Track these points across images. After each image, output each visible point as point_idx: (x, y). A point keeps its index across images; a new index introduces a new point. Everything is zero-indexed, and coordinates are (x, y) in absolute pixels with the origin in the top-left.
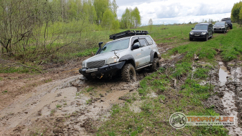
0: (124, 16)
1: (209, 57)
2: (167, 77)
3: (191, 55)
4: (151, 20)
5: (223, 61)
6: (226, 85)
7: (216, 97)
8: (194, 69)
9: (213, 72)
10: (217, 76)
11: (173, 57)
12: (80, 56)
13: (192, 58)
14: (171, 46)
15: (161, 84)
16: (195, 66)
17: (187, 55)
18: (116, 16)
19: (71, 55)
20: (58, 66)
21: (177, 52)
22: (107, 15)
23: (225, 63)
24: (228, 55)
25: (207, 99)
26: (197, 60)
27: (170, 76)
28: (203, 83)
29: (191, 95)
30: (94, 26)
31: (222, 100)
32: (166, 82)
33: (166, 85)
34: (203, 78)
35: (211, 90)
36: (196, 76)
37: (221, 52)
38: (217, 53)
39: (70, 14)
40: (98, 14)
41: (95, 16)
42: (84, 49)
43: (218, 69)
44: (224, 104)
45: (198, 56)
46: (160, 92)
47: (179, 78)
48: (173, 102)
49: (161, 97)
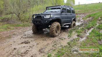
2: (83, 29)
4: (79, 2)
11: (88, 19)
14: (88, 14)
15: (79, 32)
17: (95, 18)
21: (90, 16)
25: (101, 40)
26: (100, 20)
28: (101, 32)
29: (93, 37)
32: (81, 31)
33: (81, 32)
34: (101, 29)
36: (98, 28)
45: (101, 18)
46: (78, 36)
47: (89, 29)
48: (83, 41)
49: (78, 38)
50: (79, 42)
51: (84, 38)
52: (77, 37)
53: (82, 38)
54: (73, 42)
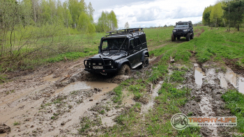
0: (100, 19)
1: (184, 59)
2: (143, 82)
3: (167, 58)
4: (127, 24)
5: (198, 63)
6: (202, 87)
7: (193, 102)
8: (171, 72)
9: (190, 74)
10: (193, 78)
12: (52, 61)
13: (168, 61)
15: (136, 90)
16: (170, 69)
17: (163, 58)
18: (92, 19)
19: (41, 61)
20: (25, 74)
21: (153, 55)
22: (83, 19)
23: (200, 64)
24: (202, 57)
25: (184, 105)
26: (173, 62)
27: (146, 81)
28: (180, 87)
29: (168, 101)
30: (70, 30)
31: (200, 105)
32: (141, 87)
33: (141, 91)
34: (180, 81)
35: (188, 94)
36: (173, 79)
37: (196, 53)
38: (192, 55)
39: (44, 18)
40: (73, 18)
41: (71, 19)
42: (56, 54)
43: (193, 70)
44: (202, 109)
45: (174, 58)
46: (136, 99)
47: (155, 82)
48: (149, 111)
49: (137, 105)
50: (141, 113)
51: (151, 104)
52: (134, 103)
53: (145, 103)
54: (128, 116)
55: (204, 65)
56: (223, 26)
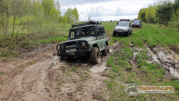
0: (66, 13)
1: (139, 44)
5: (149, 47)
11: (114, 44)
16: (133, 51)
18: (60, 13)
21: (116, 41)
24: (152, 43)
26: (132, 46)
37: (146, 41)
45: (132, 43)
55: (155, 49)
56: (154, 23)
